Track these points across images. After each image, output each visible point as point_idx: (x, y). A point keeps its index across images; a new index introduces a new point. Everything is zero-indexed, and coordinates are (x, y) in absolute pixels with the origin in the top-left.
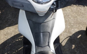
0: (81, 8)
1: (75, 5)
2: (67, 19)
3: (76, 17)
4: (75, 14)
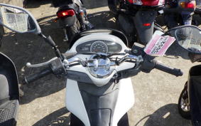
2: (145, 83)
3: (162, 78)
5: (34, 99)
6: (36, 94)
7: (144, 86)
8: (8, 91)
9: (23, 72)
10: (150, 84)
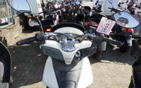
0: (120, 65)
1: (113, 61)
2: (102, 79)
3: (115, 76)
4: (112, 72)
5: (20, 86)
6: (22, 84)
7: (101, 81)
8: (2, 75)
9: (15, 69)
10: (106, 80)
